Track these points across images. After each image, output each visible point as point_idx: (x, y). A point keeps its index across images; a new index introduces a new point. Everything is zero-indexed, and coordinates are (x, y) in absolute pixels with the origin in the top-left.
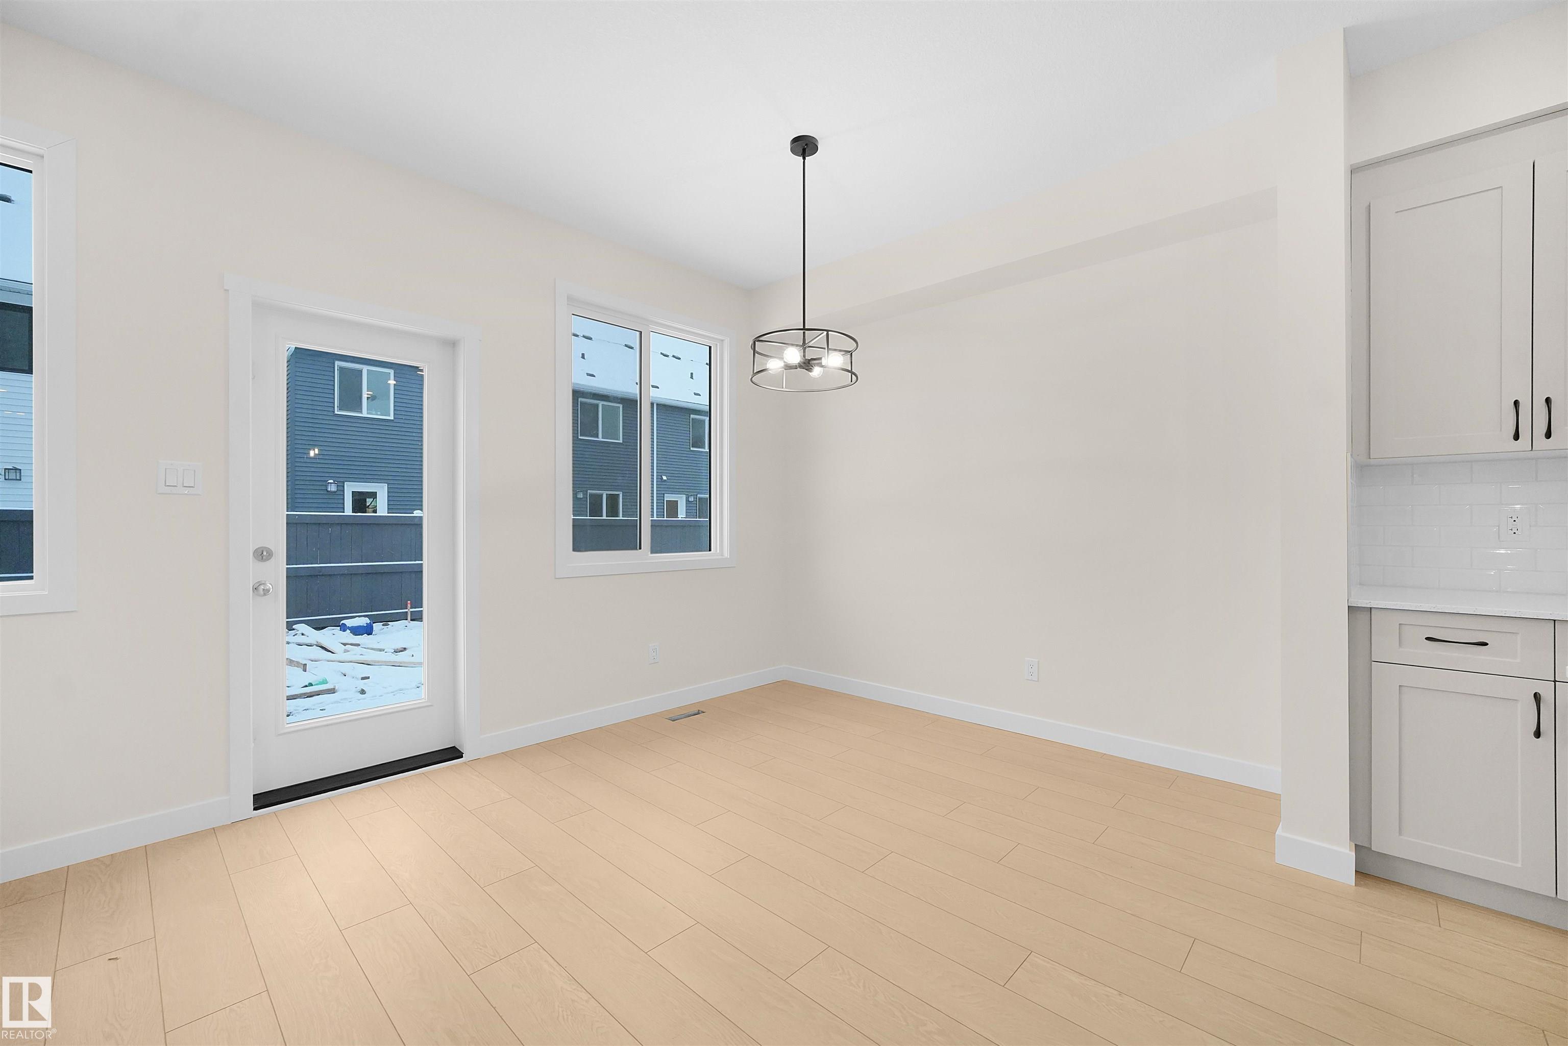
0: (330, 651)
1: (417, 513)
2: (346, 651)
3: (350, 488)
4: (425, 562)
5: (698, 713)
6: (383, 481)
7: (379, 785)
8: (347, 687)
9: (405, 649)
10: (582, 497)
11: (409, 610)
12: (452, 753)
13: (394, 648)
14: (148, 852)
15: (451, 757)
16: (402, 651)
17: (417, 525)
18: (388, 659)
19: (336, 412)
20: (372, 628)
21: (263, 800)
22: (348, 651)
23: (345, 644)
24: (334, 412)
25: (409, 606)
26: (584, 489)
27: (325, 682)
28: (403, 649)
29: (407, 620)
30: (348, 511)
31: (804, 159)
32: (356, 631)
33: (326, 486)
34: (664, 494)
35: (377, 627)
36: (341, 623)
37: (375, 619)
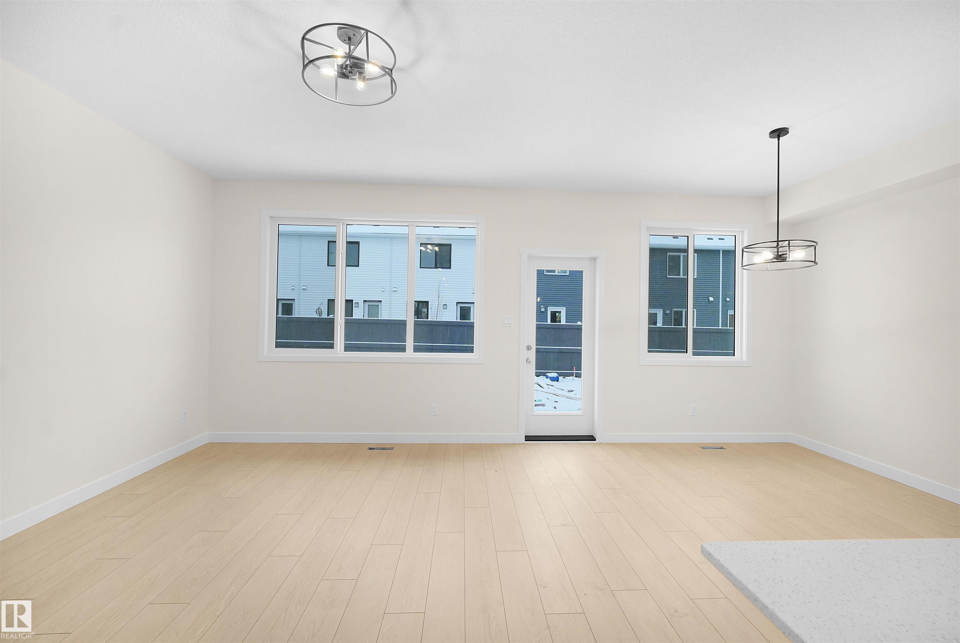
0: (542, 387)
1: (579, 323)
2: (548, 388)
3: (550, 309)
4: (583, 348)
5: (721, 448)
6: (563, 306)
7: (564, 443)
8: (550, 405)
9: (573, 391)
10: (668, 313)
11: (575, 372)
12: (591, 438)
13: (567, 389)
14: (499, 446)
15: (591, 439)
16: (571, 392)
17: (579, 329)
18: (566, 394)
19: (545, 274)
20: (558, 378)
21: (528, 438)
22: (549, 388)
23: (548, 385)
24: (544, 273)
25: (574, 369)
26: (670, 308)
27: (540, 401)
28: (571, 391)
29: (573, 376)
30: (549, 322)
31: (779, 140)
32: (553, 379)
33: (540, 309)
34: (727, 310)
35: (561, 378)
36: (546, 374)
37: (560, 375)
